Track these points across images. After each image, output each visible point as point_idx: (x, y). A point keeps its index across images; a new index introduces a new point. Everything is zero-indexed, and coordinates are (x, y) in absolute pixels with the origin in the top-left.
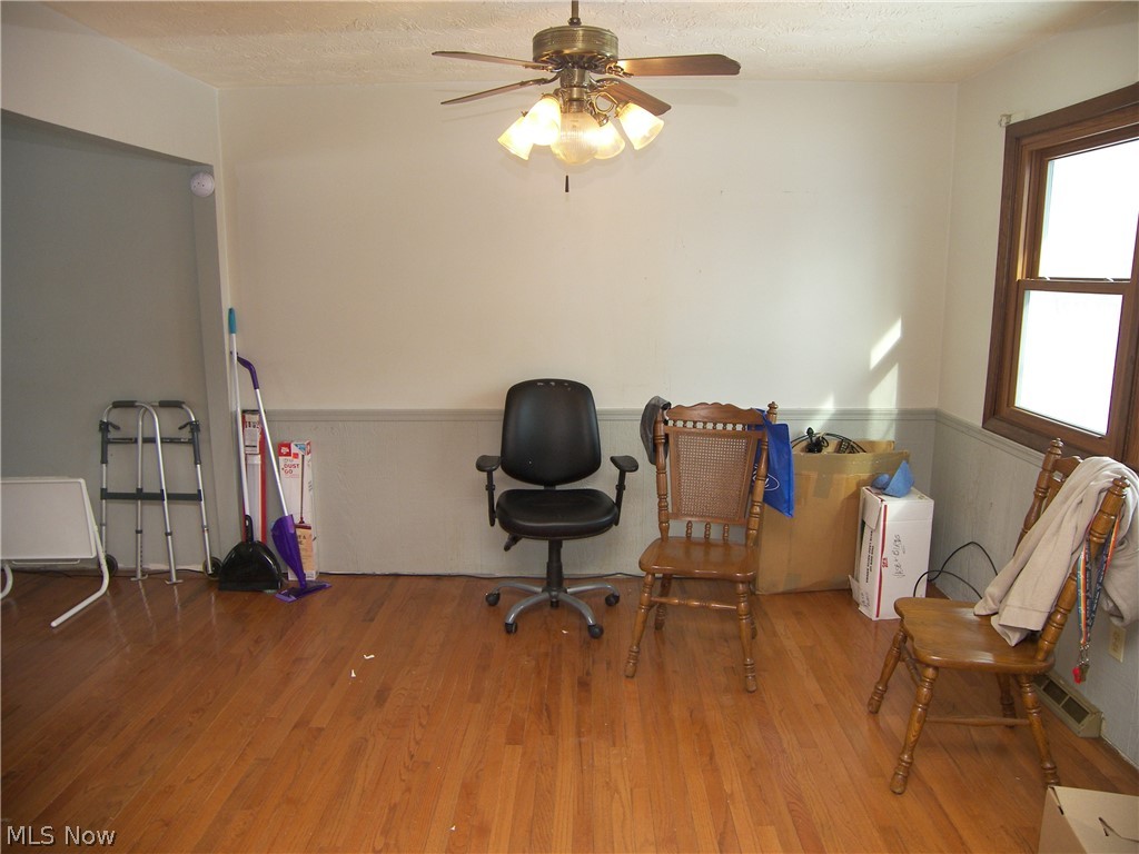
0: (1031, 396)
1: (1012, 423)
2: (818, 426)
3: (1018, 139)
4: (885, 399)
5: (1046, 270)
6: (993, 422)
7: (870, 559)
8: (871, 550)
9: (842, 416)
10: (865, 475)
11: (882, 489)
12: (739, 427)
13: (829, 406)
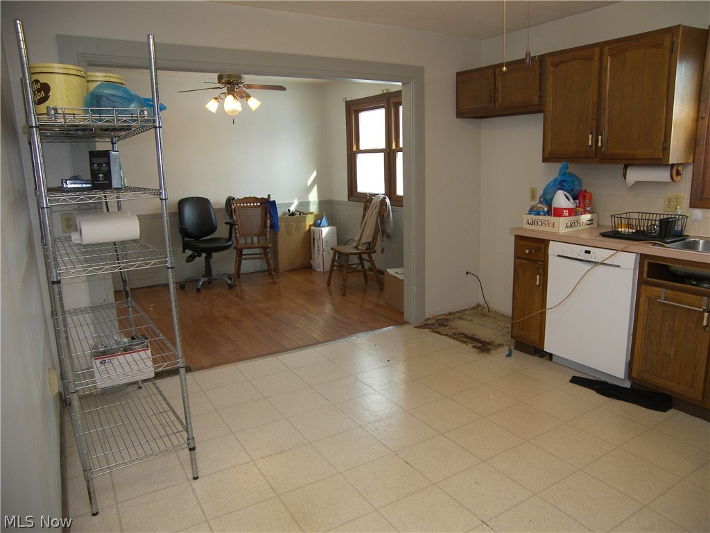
0: (362, 187)
1: (357, 197)
2: (292, 209)
3: (349, 106)
4: (313, 197)
5: (362, 147)
6: (352, 198)
7: (319, 251)
8: (318, 247)
9: (301, 204)
10: (312, 223)
11: (319, 225)
12: (259, 204)
13: (296, 203)
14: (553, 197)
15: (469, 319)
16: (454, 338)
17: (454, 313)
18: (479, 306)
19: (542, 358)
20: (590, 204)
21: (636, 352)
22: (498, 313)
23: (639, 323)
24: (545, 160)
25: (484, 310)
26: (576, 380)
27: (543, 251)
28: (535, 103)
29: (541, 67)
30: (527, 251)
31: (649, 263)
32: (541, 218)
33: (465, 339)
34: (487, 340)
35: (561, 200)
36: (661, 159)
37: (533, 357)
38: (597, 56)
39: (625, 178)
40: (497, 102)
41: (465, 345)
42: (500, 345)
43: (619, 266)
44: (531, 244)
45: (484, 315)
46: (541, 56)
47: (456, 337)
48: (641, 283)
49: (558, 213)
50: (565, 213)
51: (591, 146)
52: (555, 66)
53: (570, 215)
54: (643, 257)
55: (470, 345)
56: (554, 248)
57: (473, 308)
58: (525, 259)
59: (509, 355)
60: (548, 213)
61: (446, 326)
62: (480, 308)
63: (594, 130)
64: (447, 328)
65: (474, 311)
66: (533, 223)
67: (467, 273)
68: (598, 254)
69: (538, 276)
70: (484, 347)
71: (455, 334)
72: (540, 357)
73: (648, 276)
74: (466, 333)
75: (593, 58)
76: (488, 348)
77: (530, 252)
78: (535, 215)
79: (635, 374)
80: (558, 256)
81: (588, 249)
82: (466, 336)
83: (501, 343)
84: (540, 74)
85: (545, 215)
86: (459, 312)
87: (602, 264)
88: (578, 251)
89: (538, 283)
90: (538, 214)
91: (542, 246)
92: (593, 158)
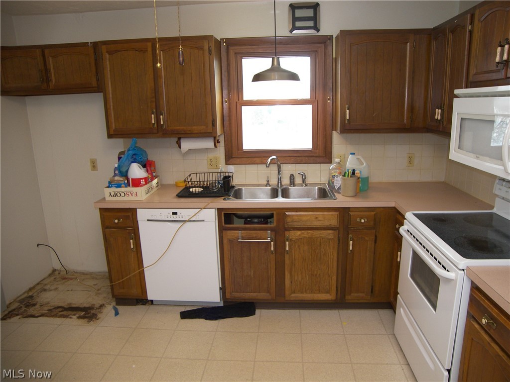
14: (128, 169)
15: (53, 288)
16: (52, 316)
17: (34, 288)
18: (54, 270)
19: (145, 305)
20: (155, 170)
21: (226, 280)
22: (76, 272)
23: (225, 259)
24: (110, 136)
25: (62, 273)
26: (185, 315)
27: (131, 219)
28: (94, 86)
29: (95, 53)
30: (116, 221)
31: (224, 213)
32: (123, 189)
33: (65, 313)
34: (87, 306)
35: (136, 171)
36: (211, 133)
37: (137, 307)
38: (150, 49)
39: (180, 147)
40: (50, 83)
41: (68, 320)
42: (102, 306)
43: (204, 221)
44: (120, 214)
45: (64, 279)
46: (94, 43)
47: (53, 314)
48: (222, 230)
49: (136, 183)
50: (143, 182)
51: (154, 124)
52: (110, 53)
53: (146, 183)
54: (220, 210)
55: (74, 317)
56: (142, 215)
57: (50, 275)
58: (114, 228)
59: (117, 314)
60: (128, 185)
61: (34, 305)
62: (57, 273)
63: (154, 110)
64: (36, 307)
65: (52, 278)
66: (116, 195)
67: (38, 245)
68: (184, 214)
69: (131, 241)
70: (88, 314)
71: (49, 310)
72: (143, 304)
73: (225, 224)
74: (61, 305)
75: (147, 51)
76: (93, 314)
77: (119, 220)
78: (117, 187)
79: (228, 296)
80: (148, 220)
81: (175, 211)
82: (64, 309)
83: (101, 303)
84: (96, 59)
85: (126, 187)
86: (38, 284)
87: (189, 221)
88: (166, 214)
89: (132, 247)
90: (119, 186)
91: (130, 214)
92: (156, 133)
